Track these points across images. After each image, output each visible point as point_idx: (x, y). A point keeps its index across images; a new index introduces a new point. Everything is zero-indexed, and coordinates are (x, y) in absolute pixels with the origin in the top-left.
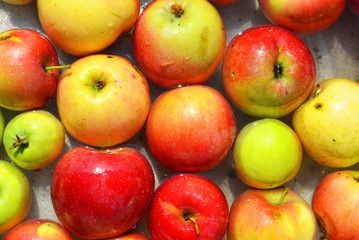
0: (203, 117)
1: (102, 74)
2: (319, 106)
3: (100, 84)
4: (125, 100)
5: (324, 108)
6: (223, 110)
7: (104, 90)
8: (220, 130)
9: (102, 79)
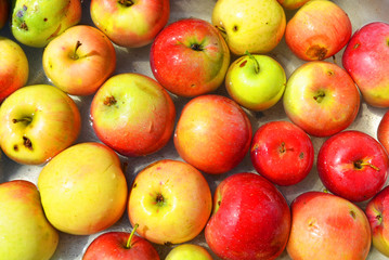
0: (215, 119)
1: (151, 195)
2: (236, 28)
3: (159, 199)
4: (179, 180)
5: (239, 25)
6: (216, 101)
7: (165, 197)
8: (230, 113)
9: (155, 196)
